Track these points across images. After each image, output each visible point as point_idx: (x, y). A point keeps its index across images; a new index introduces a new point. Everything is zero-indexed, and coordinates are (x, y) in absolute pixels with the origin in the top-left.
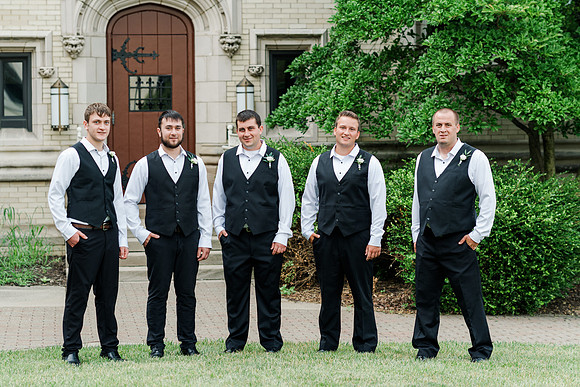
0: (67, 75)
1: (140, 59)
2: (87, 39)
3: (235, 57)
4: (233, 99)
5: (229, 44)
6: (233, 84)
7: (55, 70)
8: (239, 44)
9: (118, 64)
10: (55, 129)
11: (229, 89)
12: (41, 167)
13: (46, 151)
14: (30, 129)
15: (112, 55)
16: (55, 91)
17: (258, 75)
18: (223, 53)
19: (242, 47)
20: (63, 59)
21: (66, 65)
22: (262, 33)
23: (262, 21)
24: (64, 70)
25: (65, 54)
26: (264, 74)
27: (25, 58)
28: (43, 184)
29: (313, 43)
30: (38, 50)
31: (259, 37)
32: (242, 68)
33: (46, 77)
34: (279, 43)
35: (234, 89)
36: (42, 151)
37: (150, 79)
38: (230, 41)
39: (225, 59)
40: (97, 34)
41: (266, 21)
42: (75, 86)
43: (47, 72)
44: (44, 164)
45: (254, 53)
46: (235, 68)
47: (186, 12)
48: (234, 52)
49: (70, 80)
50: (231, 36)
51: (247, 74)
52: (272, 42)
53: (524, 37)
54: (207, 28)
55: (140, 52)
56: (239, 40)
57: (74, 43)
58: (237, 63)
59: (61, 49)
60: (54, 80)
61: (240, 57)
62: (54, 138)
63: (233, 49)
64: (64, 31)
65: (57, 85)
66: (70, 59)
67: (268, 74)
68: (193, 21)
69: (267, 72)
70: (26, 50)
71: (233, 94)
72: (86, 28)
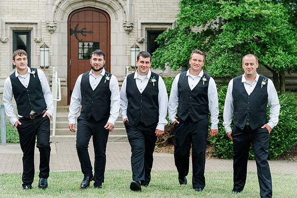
0: (48, 41)
1: (84, 34)
2: (58, 24)
3: (130, 34)
4: (129, 54)
5: (128, 27)
6: (129, 46)
7: (42, 39)
8: (132, 27)
9: (73, 36)
10: (42, 68)
11: (127, 49)
15: (70, 32)
16: (42, 49)
17: (141, 42)
18: (124, 31)
19: (134, 29)
20: (46, 34)
21: (48, 36)
22: (143, 22)
23: (143, 16)
24: (47, 39)
26: (144, 42)
27: (28, 33)
29: (168, 27)
30: (34, 29)
31: (142, 24)
32: (134, 39)
33: (38, 42)
34: (152, 27)
35: (130, 49)
37: (89, 44)
38: (128, 26)
39: (125, 34)
40: (63, 21)
41: (146, 16)
42: (52, 46)
43: (38, 40)
45: (140, 32)
46: (130, 39)
47: (106, 11)
48: (130, 31)
49: (49, 44)
50: (128, 23)
51: (136, 42)
52: (148, 26)
53: (269, 26)
54: (117, 19)
55: (84, 30)
56: (133, 25)
57: (51, 26)
58: (132, 36)
59: (45, 29)
60: (42, 44)
61: (133, 34)
63: (129, 30)
64: (47, 20)
65: (43, 46)
66: (49, 34)
67: (146, 42)
68: (110, 16)
69: (146, 41)
70: (28, 29)
71: (129, 51)
72: (58, 18)
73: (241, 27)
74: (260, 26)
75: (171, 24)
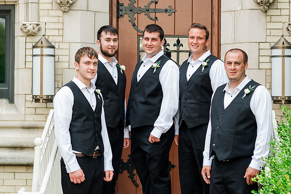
0: (56, 33)
1: (152, 15)
3: (271, 12)
4: (267, 66)
6: (268, 46)
7: (42, 26)
9: (125, 21)
10: (37, 100)
11: (262, 53)
12: (22, 148)
13: (29, 128)
14: (11, 101)
15: (119, 10)
16: (37, 51)
18: (254, 6)
20: (52, 13)
21: (56, 19)
24: (53, 26)
25: (55, 6)
27: (8, 11)
28: (23, 169)
32: (280, 26)
33: (31, 35)
36: (23, 128)
39: (258, 14)
42: (66, 46)
43: (30, 28)
44: (24, 145)
46: (270, 26)
48: (269, 5)
49: (60, 39)
51: (286, 33)
55: (153, 6)
58: (274, 19)
61: (277, 12)
62: (38, 111)
63: (267, 1)
65: (39, 44)
66: (60, 13)
70: (8, 1)
71: (267, 60)
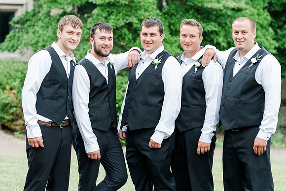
29: (19, 8)
73: (112, 12)
74: (131, 12)
75: (22, 5)
